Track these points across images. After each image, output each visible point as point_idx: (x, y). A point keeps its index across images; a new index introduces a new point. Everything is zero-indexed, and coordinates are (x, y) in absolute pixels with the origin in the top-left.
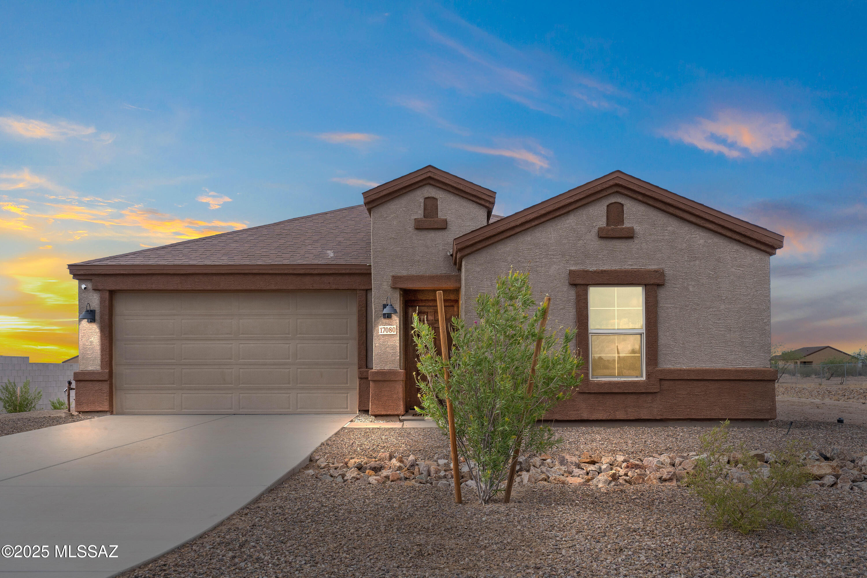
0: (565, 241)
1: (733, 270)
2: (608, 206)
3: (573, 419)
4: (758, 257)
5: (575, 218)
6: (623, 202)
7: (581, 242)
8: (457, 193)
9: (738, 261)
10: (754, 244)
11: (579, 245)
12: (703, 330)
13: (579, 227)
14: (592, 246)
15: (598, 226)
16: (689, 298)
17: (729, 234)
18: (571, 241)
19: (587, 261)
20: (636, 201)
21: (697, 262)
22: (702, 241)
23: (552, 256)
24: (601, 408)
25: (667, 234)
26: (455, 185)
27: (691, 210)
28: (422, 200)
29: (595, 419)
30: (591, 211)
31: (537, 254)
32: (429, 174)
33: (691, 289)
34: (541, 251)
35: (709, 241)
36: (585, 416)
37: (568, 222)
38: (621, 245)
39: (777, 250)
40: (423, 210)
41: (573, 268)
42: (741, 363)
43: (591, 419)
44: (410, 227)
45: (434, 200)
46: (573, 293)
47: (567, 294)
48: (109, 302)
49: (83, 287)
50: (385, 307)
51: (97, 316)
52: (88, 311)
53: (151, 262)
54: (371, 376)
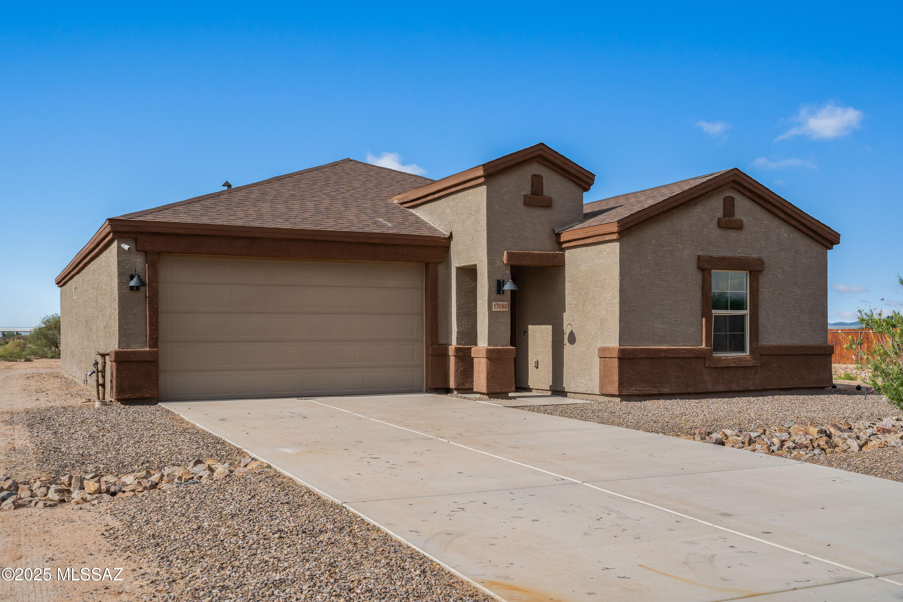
0: (694, 229)
1: (805, 261)
2: (724, 199)
3: (702, 391)
4: (821, 251)
5: (701, 208)
6: (734, 197)
7: (705, 230)
8: (561, 172)
9: (809, 253)
10: (820, 240)
11: (705, 233)
12: (786, 311)
13: (704, 216)
14: (713, 234)
15: (717, 217)
16: (778, 284)
17: (806, 230)
18: (699, 229)
19: (710, 247)
20: (744, 196)
21: (783, 253)
22: (786, 235)
23: (685, 242)
24: (721, 381)
25: (763, 227)
26: (562, 165)
27: (783, 207)
28: (530, 177)
29: (717, 391)
30: (713, 202)
31: (674, 239)
32: (540, 152)
33: (779, 276)
34: (677, 237)
35: (791, 235)
36: (710, 389)
37: (696, 210)
38: (733, 235)
39: (834, 246)
40: (530, 186)
41: (700, 254)
42: (810, 340)
43: (715, 391)
44: (520, 203)
45: (540, 177)
46: (699, 277)
47: (696, 277)
48: (153, 266)
49: (126, 247)
50: (500, 285)
51: (143, 284)
52: (132, 277)
53: (205, 220)
54: (484, 354)
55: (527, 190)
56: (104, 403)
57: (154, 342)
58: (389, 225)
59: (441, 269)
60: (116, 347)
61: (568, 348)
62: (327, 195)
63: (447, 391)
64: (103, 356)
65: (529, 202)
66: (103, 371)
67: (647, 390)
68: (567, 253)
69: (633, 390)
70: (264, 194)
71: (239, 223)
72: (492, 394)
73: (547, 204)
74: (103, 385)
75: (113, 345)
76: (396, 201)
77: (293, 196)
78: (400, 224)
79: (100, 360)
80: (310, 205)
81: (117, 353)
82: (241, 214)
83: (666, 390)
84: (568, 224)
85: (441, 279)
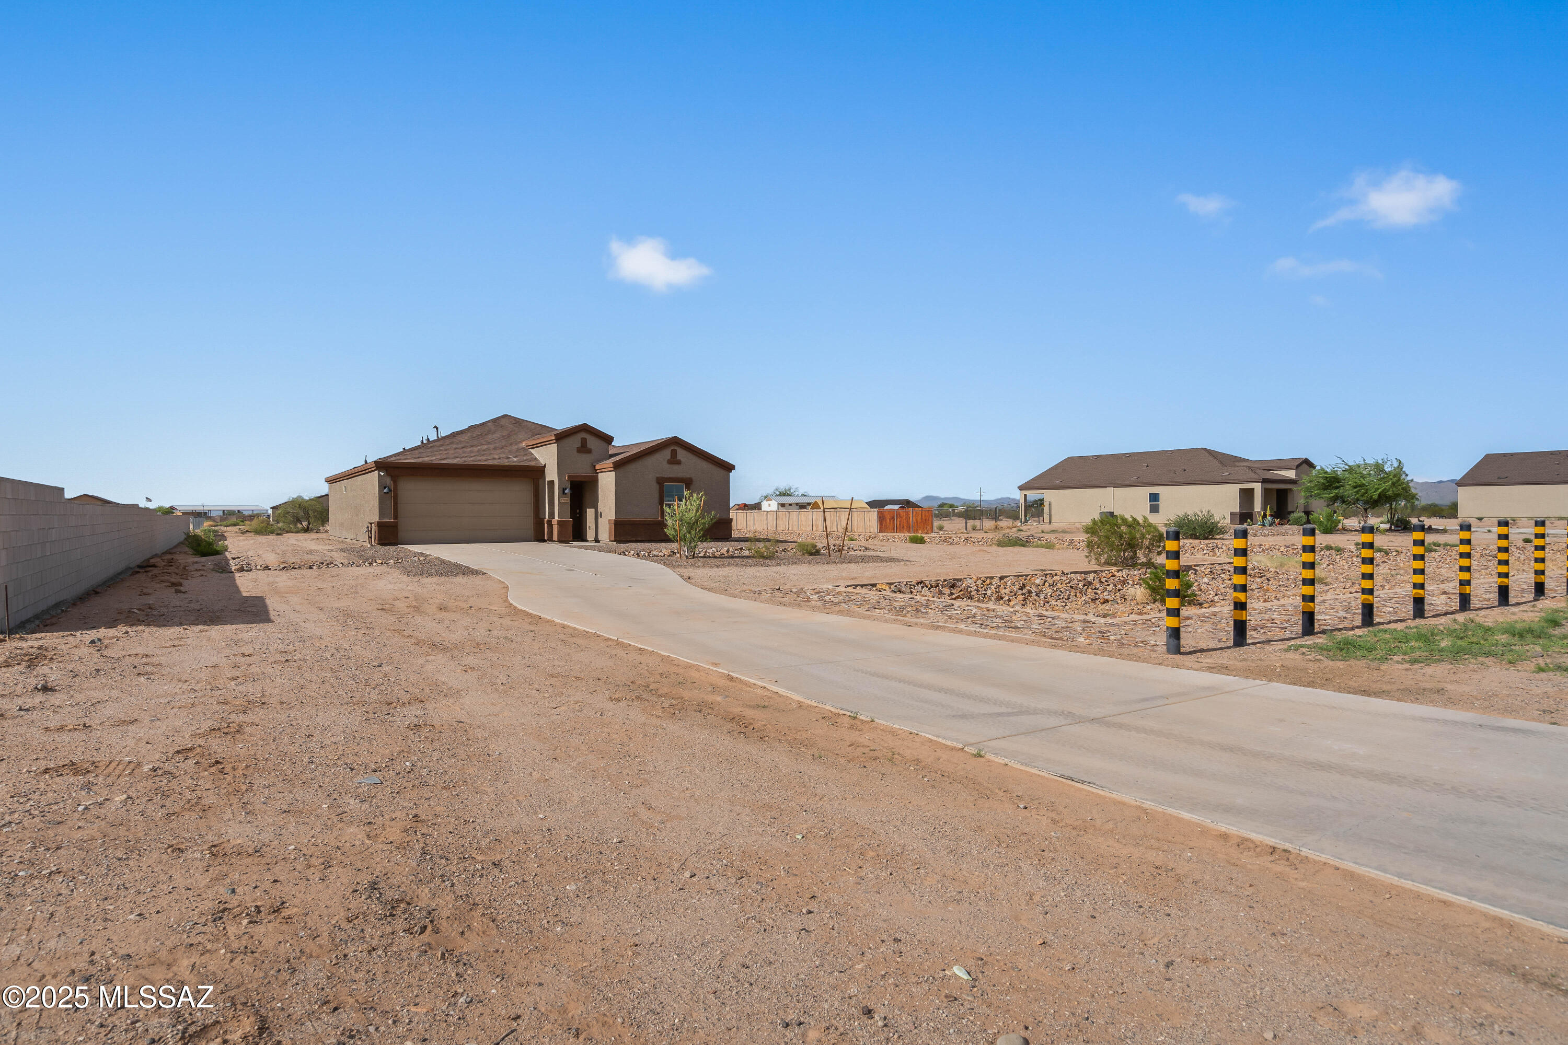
0: (655, 465)
1: (716, 479)
2: (670, 451)
4: (725, 475)
5: (659, 455)
6: (677, 449)
8: (596, 437)
9: (718, 476)
10: (725, 469)
11: (660, 466)
13: (660, 458)
14: (665, 467)
15: (667, 459)
16: (701, 489)
17: (716, 465)
18: (657, 465)
19: (663, 473)
20: (682, 449)
21: (704, 475)
22: (706, 466)
23: (650, 471)
25: (691, 463)
26: (596, 433)
27: (702, 454)
28: (579, 439)
30: (664, 452)
31: (643, 470)
32: (585, 428)
33: (702, 486)
34: (646, 468)
35: (708, 466)
37: (656, 456)
38: (676, 467)
39: (733, 472)
40: (580, 443)
41: (658, 476)
42: (720, 516)
44: (575, 452)
45: (586, 439)
46: (658, 486)
47: (655, 487)
48: (395, 482)
49: (382, 474)
50: (564, 490)
51: (390, 490)
52: (385, 488)
53: (420, 460)
54: (556, 522)
55: (579, 445)
56: (372, 545)
57: (396, 517)
58: (515, 459)
59: (541, 482)
60: (378, 520)
61: (600, 519)
62: (486, 441)
63: (544, 541)
64: (371, 524)
65: (579, 451)
66: (371, 531)
67: (629, 538)
68: (599, 475)
69: (622, 538)
70: (452, 442)
71: (437, 461)
72: (561, 541)
73: (589, 451)
74: (371, 537)
75: (376, 519)
76: (524, 444)
77: (467, 443)
78: (521, 459)
79: (369, 525)
80: (476, 448)
81: (378, 522)
82: (438, 456)
83: (639, 539)
84: (599, 461)
85: (541, 486)
